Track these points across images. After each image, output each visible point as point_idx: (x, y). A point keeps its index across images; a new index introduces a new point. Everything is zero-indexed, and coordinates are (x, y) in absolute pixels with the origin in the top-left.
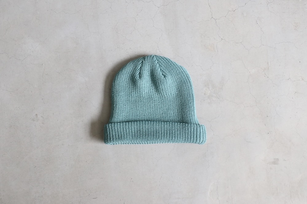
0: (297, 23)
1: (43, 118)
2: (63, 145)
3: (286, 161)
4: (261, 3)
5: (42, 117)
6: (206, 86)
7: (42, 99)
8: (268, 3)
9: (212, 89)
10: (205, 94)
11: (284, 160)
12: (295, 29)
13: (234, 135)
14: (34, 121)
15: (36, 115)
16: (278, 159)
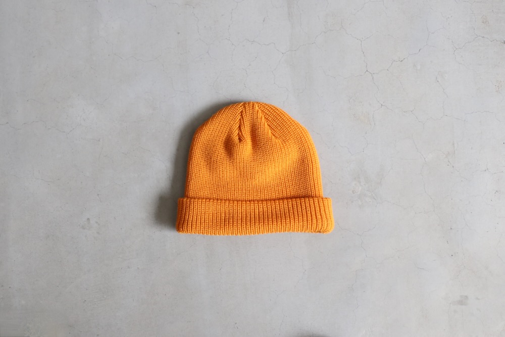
0: (501, 82)
1: (99, 224)
2: (129, 268)
3: (479, 299)
4: (444, 50)
5: (97, 222)
6: (355, 178)
7: (98, 195)
8: (455, 49)
9: (364, 185)
10: (353, 192)
11: (477, 299)
12: (497, 91)
13: (399, 257)
14: (84, 229)
15: (88, 219)
16: (466, 297)
